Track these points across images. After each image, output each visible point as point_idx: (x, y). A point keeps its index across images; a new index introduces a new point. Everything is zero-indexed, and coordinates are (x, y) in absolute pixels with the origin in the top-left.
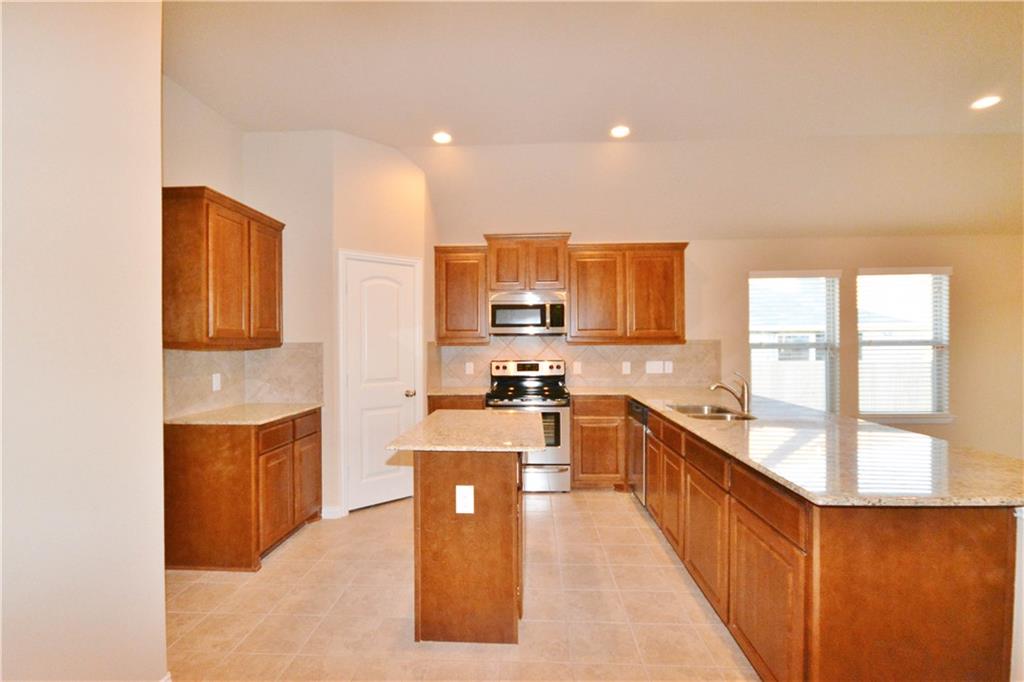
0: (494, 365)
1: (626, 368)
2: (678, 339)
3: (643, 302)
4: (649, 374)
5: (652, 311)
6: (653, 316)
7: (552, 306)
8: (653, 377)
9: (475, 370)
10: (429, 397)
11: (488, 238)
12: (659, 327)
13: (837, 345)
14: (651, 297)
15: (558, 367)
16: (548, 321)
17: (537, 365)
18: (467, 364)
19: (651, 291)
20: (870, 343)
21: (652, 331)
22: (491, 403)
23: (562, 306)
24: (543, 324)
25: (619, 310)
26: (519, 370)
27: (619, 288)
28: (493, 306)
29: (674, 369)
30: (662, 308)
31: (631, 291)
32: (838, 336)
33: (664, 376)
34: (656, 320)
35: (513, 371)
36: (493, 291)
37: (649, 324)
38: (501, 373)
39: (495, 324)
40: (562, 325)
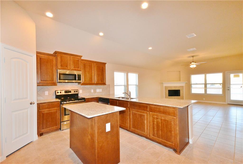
0: (57, 92)
1: (92, 91)
2: (104, 84)
3: (98, 75)
5: (100, 78)
7: (78, 75)
9: (49, 94)
12: (101, 81)
13: (126, 85)
14: (100, 74)
15: (77, 91)
16: (77, 79)
17: (71, 91)
18: (46, 92)
20: (130, 85)
21: (100, 82)
23: (80, 75)
24: (75, 80)
25: (93, 77)
26: (65, 93)
27: (93, 72)
28: (59, 74)
29: (102, 91)
30: (102, 77)
31: (96, 73)
32: (126, 84)
33: (100, 92)
34: (101, 80)
35: (63, 93)
36: (59, 69)
37: (99, 80)
38: (59, 94)
39: (60, 79)
40: (80, 80)
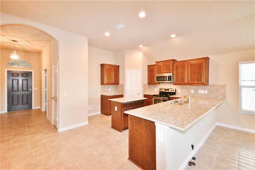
0: (160, 89)
1: (192, 91)
2: (206, 84)
3: (193, 74)
4: (199, 94)
6: (196, 78)
7: (168, 76)
8: (201, 94)
10: (144, 95)
11: (156, 62)
12: (198, 81)
14: (195, 73)
17: (169, 89)
18: (156, 89)
19: (195, 71)
22: (154, 97)
23: (171, 76)
27: (186, 71)
28: (157, 77)
29: (208, 93)
30: (199, 76)
31: (189, 72)
33: (204, 94)
35: (164, 90)
36: (157, 74)
37: (195, 80)
38: (161, 91)
39: (157, 81)
40: (171, 80)
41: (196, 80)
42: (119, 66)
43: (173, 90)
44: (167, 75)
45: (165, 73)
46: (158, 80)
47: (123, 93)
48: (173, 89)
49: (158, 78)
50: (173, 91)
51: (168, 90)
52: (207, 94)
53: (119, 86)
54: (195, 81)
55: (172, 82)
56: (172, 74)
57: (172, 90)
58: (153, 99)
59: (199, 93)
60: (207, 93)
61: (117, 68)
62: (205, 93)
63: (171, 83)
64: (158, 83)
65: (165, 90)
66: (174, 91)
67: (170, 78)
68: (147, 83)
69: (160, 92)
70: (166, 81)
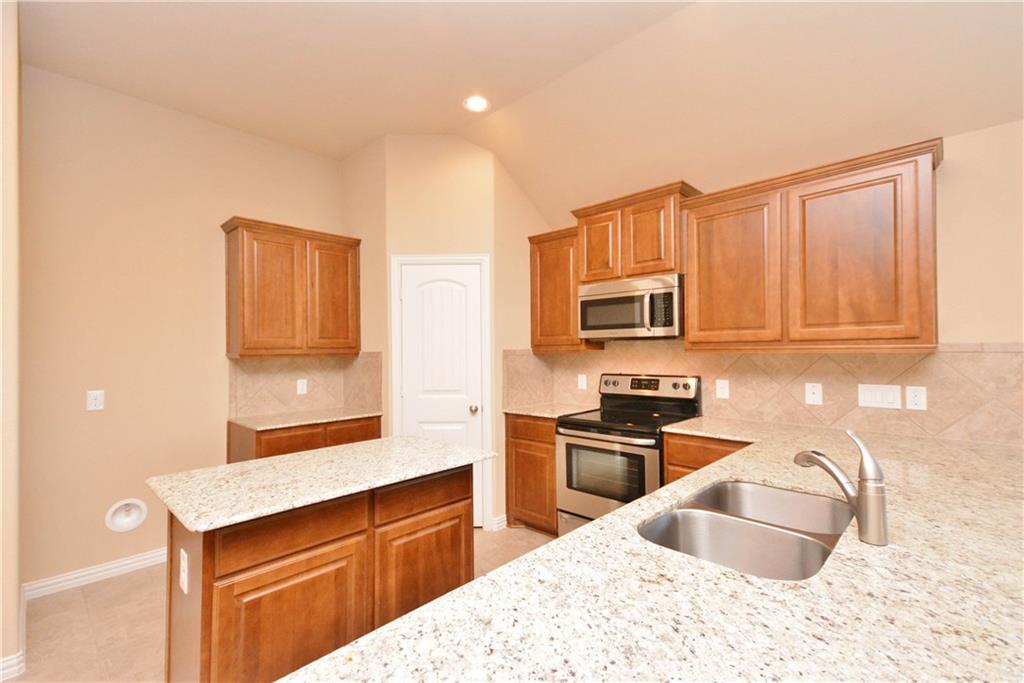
0: (604, 379)
1: (814, 394)
4: (865, 409)
5: (840, 291)
6: (844, 301)
7: (653, 297)
8: (875, 411)
9: (588, 385)
10: (507, 414)
11: (577, 213)
12: (862, 319)
16: (647, 319)
17: (657, 381)
18: (579, 377)
21: (843, 328)
22: (562, 430)
23: (669, 295)
25: (770, 294)
26: (634, 387)
27: (771, 256)
28: (583, 303)
29: (930, 403)
33: (903, 414)
34: (852, 306)
35: (624, 388)
36: (584, 283)
37: (836, 315)
38: (611, 390)
39: (584, 327)
40: (669, 323)
41: (845, 314)
42: (358, 242)
43: (686, 386)
44: (646, 287)
45: (629, 276)
46: (591, 322)
47: (380, 409)
48: (681, 381)
49: (590, 310)
50: (680, 394)
51: (653, 383)
52: (927, 413)
53: (359, 361)
54: (836, 324)
55: (677, 334)
56: (676, 284)
57: (675, 386)
58: (561, 443)
59: (861, 403)
60: (923, 406)
61: (342, 255)
62: (910, 406)
63: (674, 337)
64: (588, 341)
65: (637, 383)
66: (691, 394)
67: (663, 308)
68: (524, 342)
69: (605, 397)
70: (642, 325)
